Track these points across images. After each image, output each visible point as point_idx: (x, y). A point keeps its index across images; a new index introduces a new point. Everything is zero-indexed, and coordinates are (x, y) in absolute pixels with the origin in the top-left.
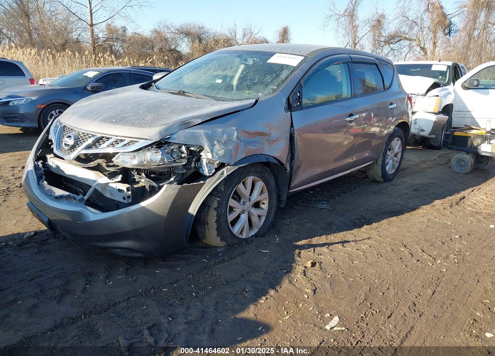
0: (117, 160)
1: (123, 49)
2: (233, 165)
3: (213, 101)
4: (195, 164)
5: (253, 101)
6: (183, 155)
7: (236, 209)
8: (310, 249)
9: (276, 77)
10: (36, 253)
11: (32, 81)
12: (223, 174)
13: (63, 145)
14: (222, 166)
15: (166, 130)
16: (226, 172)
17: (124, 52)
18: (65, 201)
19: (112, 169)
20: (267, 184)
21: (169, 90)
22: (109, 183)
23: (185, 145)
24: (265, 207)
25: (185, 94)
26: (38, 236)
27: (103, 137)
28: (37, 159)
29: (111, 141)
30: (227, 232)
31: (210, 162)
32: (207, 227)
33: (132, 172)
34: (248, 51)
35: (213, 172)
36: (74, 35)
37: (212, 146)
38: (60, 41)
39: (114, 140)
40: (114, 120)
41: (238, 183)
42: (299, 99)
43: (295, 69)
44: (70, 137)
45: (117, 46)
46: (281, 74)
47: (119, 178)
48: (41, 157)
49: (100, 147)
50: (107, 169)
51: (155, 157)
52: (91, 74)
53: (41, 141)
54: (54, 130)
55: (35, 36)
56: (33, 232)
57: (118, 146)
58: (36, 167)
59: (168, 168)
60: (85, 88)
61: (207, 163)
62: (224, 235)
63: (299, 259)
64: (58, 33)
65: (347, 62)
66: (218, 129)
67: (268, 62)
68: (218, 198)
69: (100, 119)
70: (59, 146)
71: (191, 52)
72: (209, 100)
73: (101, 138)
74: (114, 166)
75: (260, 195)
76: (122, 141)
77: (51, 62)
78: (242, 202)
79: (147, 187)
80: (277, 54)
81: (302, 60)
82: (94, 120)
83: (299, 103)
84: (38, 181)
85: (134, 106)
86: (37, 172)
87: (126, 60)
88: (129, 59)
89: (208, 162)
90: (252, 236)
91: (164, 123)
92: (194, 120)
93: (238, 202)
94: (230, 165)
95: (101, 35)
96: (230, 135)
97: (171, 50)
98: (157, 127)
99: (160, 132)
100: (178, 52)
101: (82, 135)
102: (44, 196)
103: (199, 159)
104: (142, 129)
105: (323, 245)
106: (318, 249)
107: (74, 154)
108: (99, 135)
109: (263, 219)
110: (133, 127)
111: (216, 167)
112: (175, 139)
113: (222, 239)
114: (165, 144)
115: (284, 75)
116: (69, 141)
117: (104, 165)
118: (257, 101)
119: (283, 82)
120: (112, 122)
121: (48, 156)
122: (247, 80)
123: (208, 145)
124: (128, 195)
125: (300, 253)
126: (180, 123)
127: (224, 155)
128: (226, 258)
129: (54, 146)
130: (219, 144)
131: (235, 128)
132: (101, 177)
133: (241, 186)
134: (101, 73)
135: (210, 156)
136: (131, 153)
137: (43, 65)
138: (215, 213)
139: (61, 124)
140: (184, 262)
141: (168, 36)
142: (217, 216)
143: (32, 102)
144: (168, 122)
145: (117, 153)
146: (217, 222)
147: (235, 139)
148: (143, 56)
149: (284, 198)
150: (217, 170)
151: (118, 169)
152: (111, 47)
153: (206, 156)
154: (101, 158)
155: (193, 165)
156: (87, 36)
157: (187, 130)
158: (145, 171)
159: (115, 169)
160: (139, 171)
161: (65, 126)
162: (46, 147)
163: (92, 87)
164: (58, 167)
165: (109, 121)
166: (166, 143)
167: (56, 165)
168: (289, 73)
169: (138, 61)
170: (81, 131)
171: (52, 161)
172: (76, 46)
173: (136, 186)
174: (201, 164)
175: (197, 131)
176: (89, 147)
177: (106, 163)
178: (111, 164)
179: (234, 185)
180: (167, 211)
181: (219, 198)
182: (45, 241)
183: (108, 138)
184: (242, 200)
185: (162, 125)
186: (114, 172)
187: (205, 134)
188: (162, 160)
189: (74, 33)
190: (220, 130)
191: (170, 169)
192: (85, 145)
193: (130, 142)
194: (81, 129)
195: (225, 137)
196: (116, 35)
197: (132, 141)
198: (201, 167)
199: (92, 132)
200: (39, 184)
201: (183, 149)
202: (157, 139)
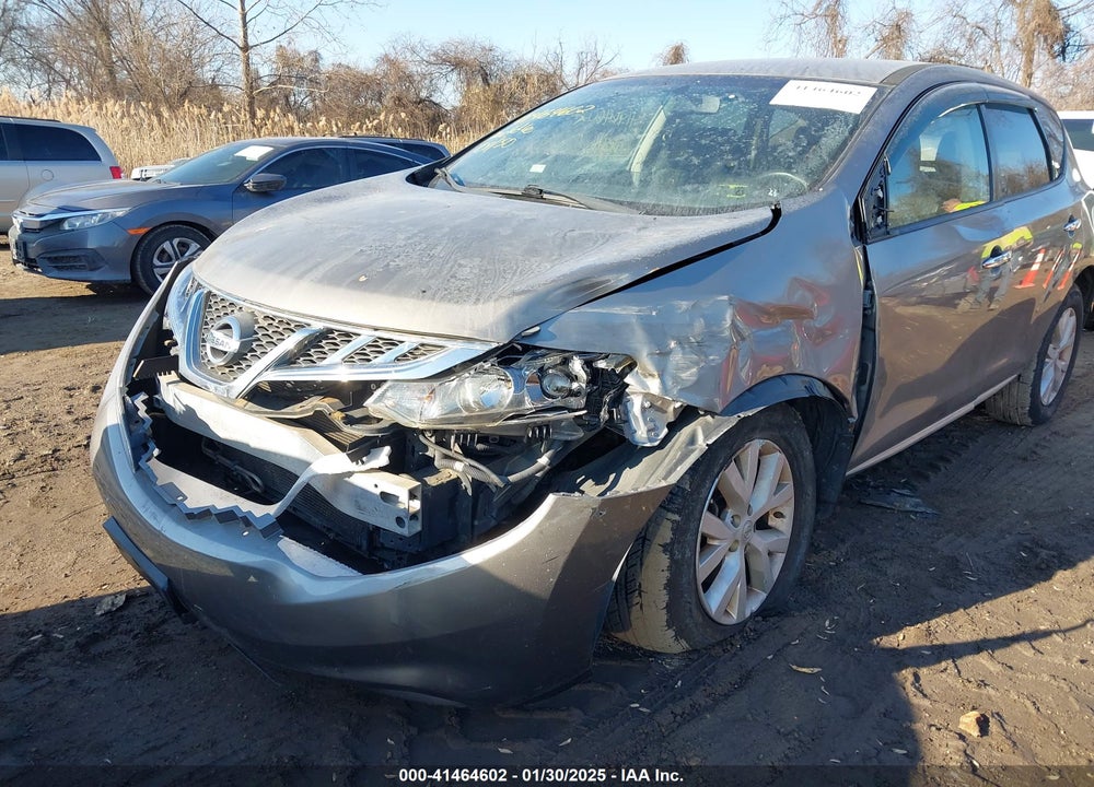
0: (378, 405)
1: (314, 100)
2: (723, 413)
3: (640, 218)
4: (611, 413)
5: (767, 214)
6: (575, 386)
7: (716, 543)
8: (944, 664)
9: (810, 144)
10: (130, 676)
11: (116, 172)
12: (692, 440)
13: (208, 351)
14: (687, 414)
15: (527, 309)
16: (702, 435)
17: (316, 107)
18: (218, 527)
19: (359, 432)
20: (793, 459)
21: (492, 187)
22: (350, 474)
23: (580, 354)
24: (784, 525)
25: (545, 196)
26: (135, 609)
27: (331, 331)
28: (133, 387)
29: (356, 343)
30: (695, 611)
31: (654, 406)
32: (637, 600)
33: (421, 438)
34: (700, 77)
35: (662, 436)
36: (207, 74)
37: (662, 355)
38: (177, 85)
39: (369, 340)
40: (363, 279)
41: (726, 464)
42: (881, 206)
43: (857, 122)
44: (227, 327)
45: (300, 95)
46: (825, 135)
47: (383, 456)
48: (141, 384)
49: (325, 362)
50: (347, 429)
51: (492, 394)
52: (254, 153)
53: (141, 333)
54: (179, 305)
55: (122, 75)
56: (121, 593)
57: (381, 358)
58: (129, 415)
59: (534, 426)
60: (241, 187)
61: (643, 409)
62: (688, 621)
63: (926, 703)
64: (172, 68)
65: (978, 106)
66: (680, 303)
67: (771, 103)
68: (673, 512)
69: (321, 271)
70: (196, 356)
71: (465, 104)
72: (624, 213)
73: (325, 334)
74: (367, 419)
75: (775, 494)
76: (393, 344)
77: (158, 132)
78: (728, 519)
79: (466, 484)
80: (791, 82)
81: (874, 97)
82: (301, 277)
83: (880, 219)
84: (137, 458)
85: (415, 235)
86: (133, 427)
87: (321, 124)
88: (329, 122)
89: (647, 405)
90: (754, 615)
91: (517, 288)
92: (607, 278)
93: (719, 517)
94: (713, 414)
95: (264, 71)
96: (712, 321)
97: (422, 101)
98: (501, 301)
99: (510, 317)
100: (436, 104)
101: (265, 324)
102: (153, 508)
103: (620, 398)
104: (456, 307)
105: (977, 647)
106: (968, 662)
107: (244, 381)
108: (318, 326)
109: (780, 559)
110: (425, 303)
111: (671, 419)
112: (553, 337)
113: (679, 635)
114: (523, 353)
115: (831, 138)
116: (226, 340)
117: (337, 417)
118: (777, 213)
119: (834, 156)
120: (356, 285)
121: (163, 379)
122: (723, 153)
123: (651, 354)
124: (412, 510)
125: (917, 677)
126: (571, 287)
127: (697, 383)
128: (700, 697)
129: (180, 351)
130: (683, 348)
131: (726, 297)
132: (326, 453)
133: (731, 471)
134: (278, 151)
135: (654, 386)
136: (425, 385)
137: (140, 136)
138: (664, 560)
139: (199, 286)
140: (576, 716)
141: (413, 68)
142: (670, 568)
143: (117, 221)
144: (531, 282)
145: (379, 383)
146: (671, 586)
147: (727, 333)
148: (356, 115)
149: (833, 494)
150: (674, 427)
151: (379, 431)
152: (287, 98)
153: (644, 385)
154: (325, 395)
155: (604, 415)
156: (234, 74)
157: (586, 309)
158: (462, 436)
159: (371, 431)
160: (442, 437)
161: (210, 292)
162: (156, 353)
163: (258, 184)
164: (190, 412)
165: (349, 280)
166: (527, 349)
167: (186, 406)
168: (847, 134)
169: (348, 125)
170: (260, 312)
171: (173, 393)
172: (211, 96)
173: (432, 481)
174: (627, 413)
175: (617, 310)
176: (287, 361)
177: (341, 410)
178: (357, 413)
179: (716, 471)
180: (553, 580)
181: (678, 512)
182: (156, 626)
183: (347, 334)
184: (730, 512)
185: (515, 293)
186: (366, 439)
187: (640, 318)
188: (517, 401)
189: (207, 68)
190: (684, 305)
191: (541, 432)
192: (275, 353)
193: (417, 349)
194: (259, 305)
195: (699, 325)
196: (297, 69)
197: (423, 345)
198: (627, 421)
199: (297, 314)
200: (138, 468)
201: (577, 366)
202: (500, 338)
